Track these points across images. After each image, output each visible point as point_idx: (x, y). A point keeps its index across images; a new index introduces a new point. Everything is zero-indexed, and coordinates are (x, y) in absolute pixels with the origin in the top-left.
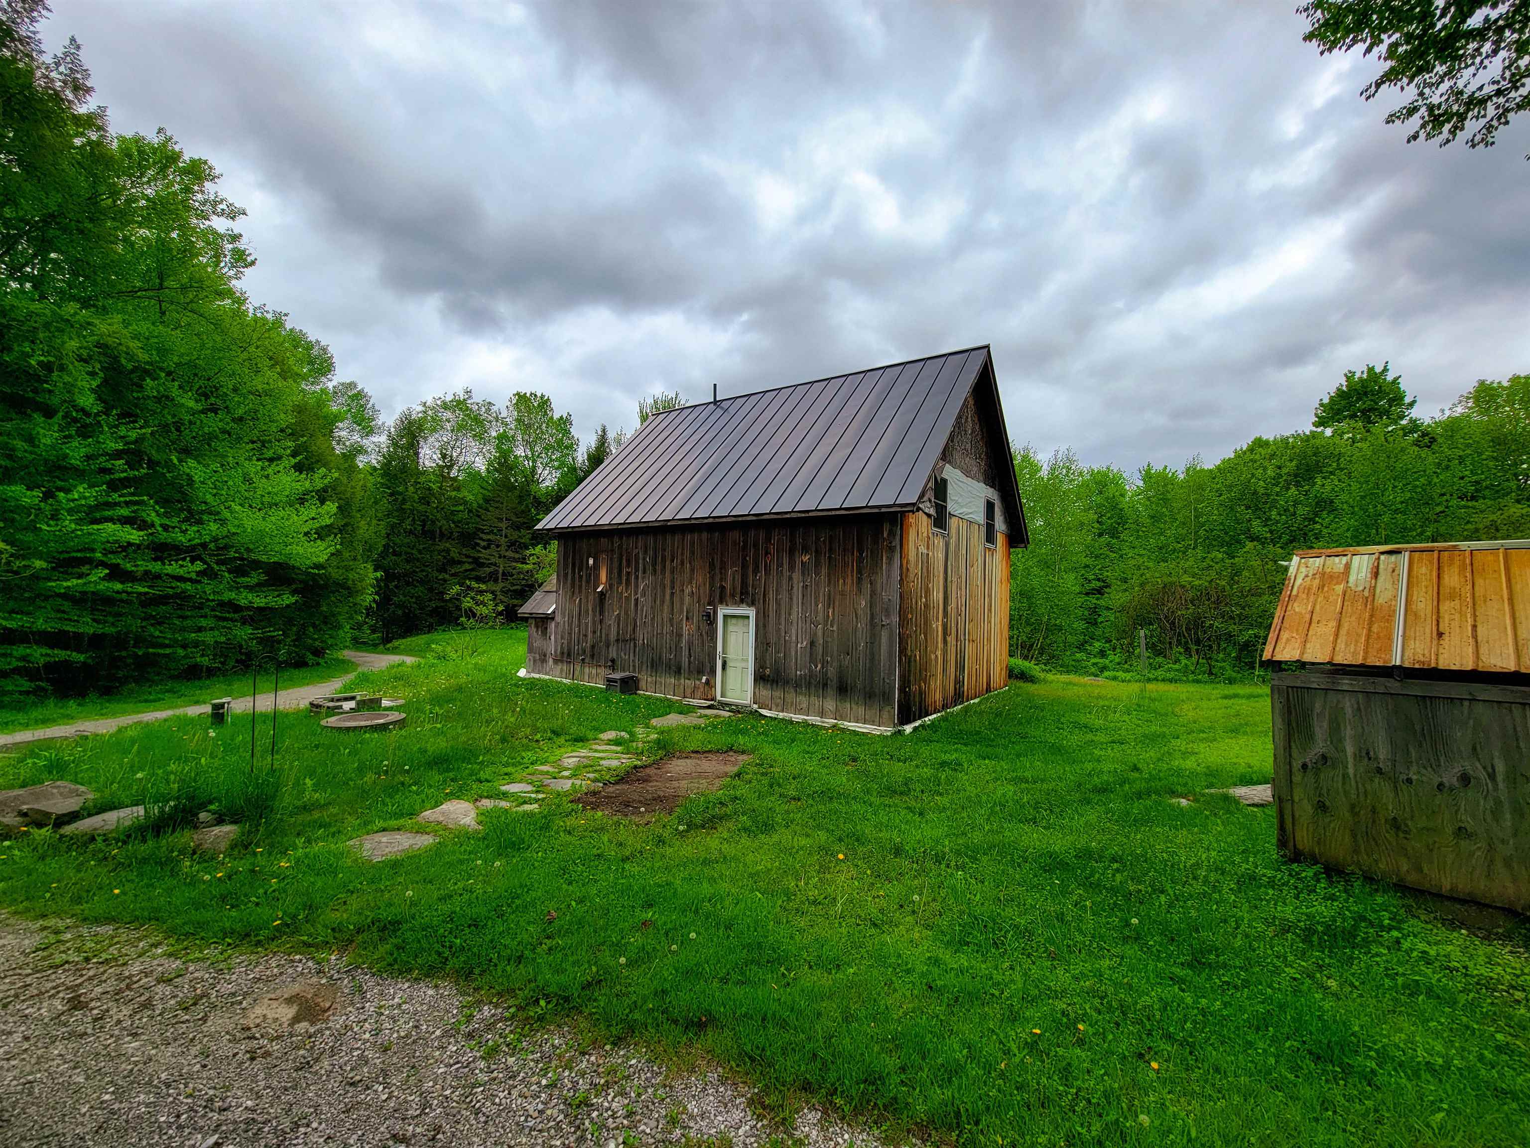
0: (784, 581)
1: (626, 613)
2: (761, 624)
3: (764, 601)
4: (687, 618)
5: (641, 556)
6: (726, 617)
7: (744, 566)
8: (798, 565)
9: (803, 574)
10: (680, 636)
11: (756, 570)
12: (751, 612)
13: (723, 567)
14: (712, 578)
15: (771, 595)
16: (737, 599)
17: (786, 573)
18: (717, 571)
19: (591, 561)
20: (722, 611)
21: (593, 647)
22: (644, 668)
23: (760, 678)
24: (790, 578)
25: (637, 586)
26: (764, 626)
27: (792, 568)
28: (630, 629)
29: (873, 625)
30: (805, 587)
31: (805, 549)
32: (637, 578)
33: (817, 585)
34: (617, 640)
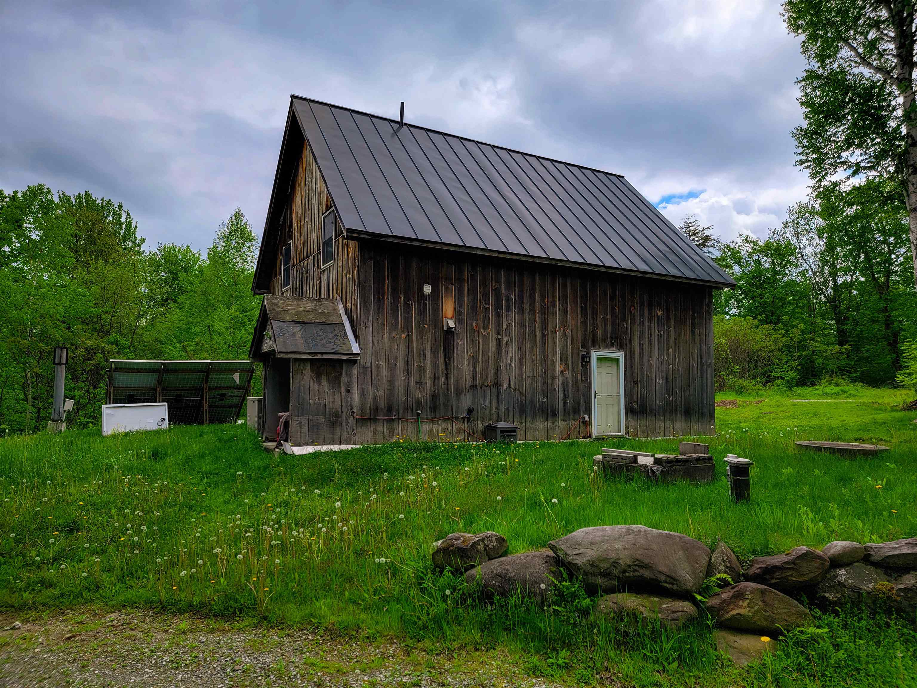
0: (646, 330)
1: (485, 355)
2: (628, 367)
3: (631, 345)
4: (561, 360)
5: (503, 291)
6: (599, 359)
7: (613, 315)
8: (655, 319)
9: (658, 326)
10: (553, 378)
11: (624, 319)
12: (621, 355)
13: (594, 313)
14: (585, 323)
15: (636, 342)
16: (609, 341)
17: (646, 324)
18: (589, 317)
19: (427, 289)
20: (595, 354)
21: (434, 397)
22: (511, 415)
23: (630, 411)
24: (650, 328)
25: (499, 325)
26: (631, 367)
27: (650, 319)
28: (491, 372)
29: (702, 365)
30: (660, 336)
31: (659, 305)
32: (498, 315)
33: (668, 334)
34: (474, 387)
